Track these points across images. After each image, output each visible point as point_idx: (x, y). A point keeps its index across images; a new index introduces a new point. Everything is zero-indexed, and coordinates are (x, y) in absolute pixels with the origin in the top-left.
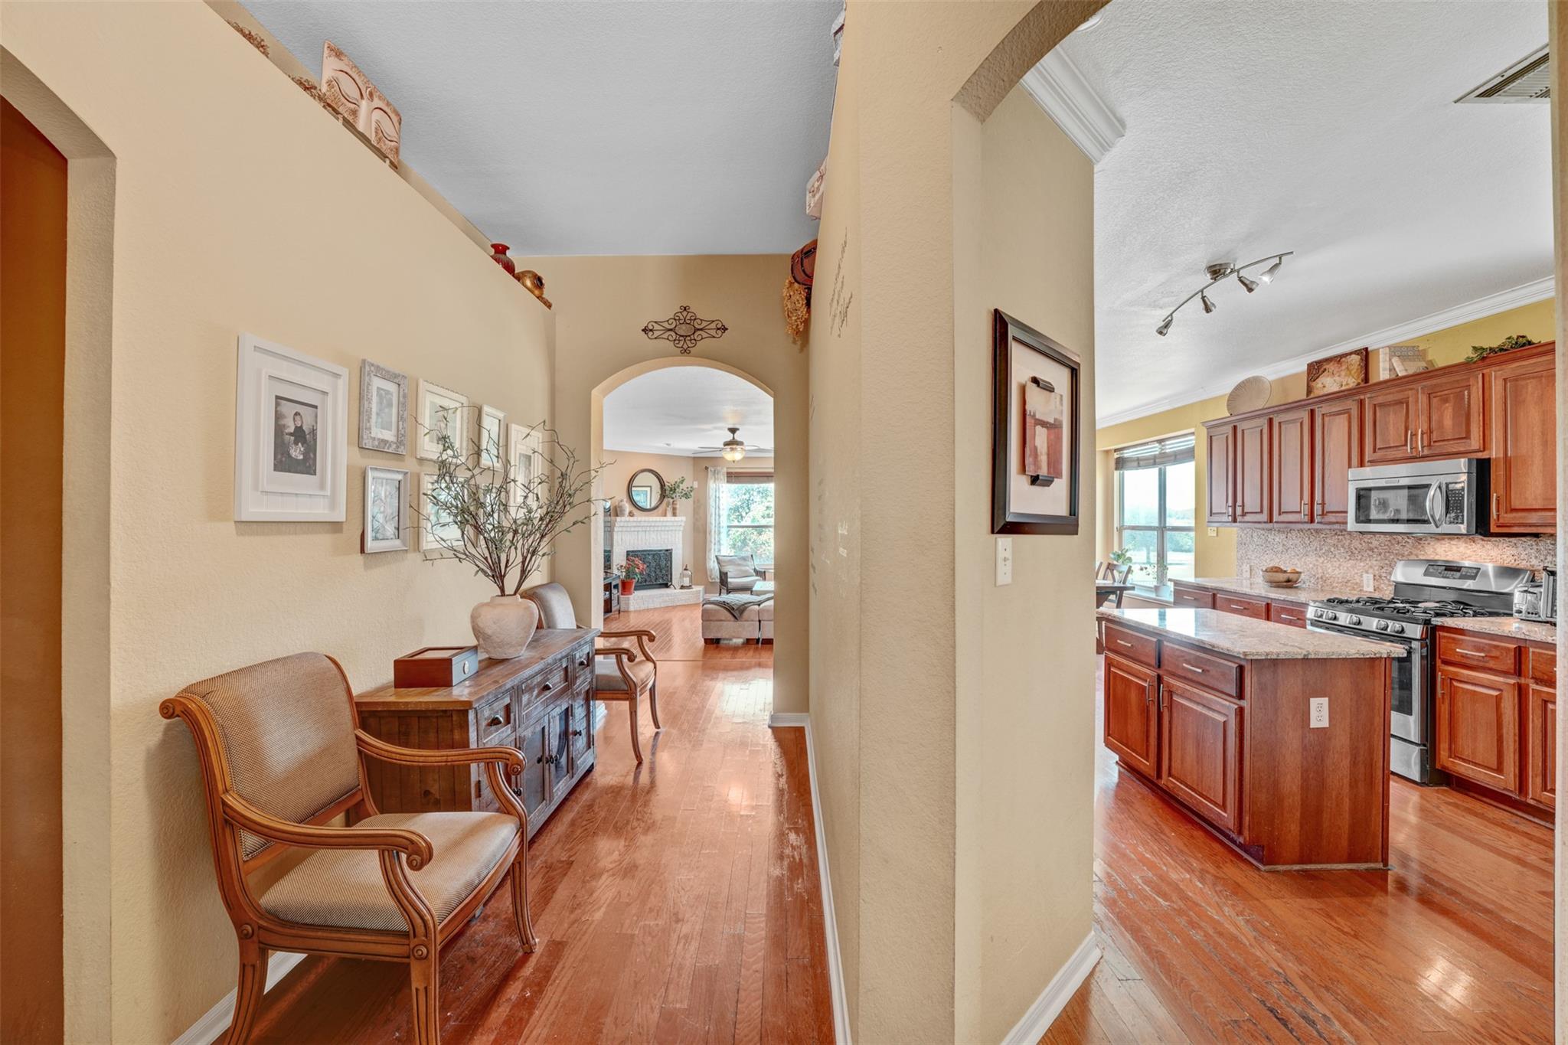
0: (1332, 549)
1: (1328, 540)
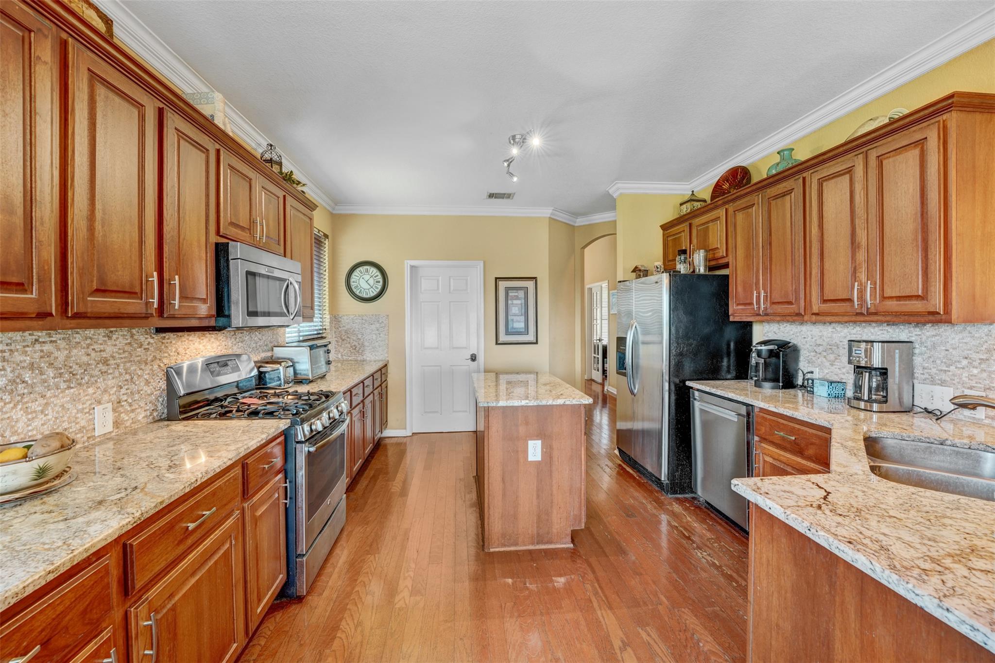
0: (27, 376)
1: (18, 357)
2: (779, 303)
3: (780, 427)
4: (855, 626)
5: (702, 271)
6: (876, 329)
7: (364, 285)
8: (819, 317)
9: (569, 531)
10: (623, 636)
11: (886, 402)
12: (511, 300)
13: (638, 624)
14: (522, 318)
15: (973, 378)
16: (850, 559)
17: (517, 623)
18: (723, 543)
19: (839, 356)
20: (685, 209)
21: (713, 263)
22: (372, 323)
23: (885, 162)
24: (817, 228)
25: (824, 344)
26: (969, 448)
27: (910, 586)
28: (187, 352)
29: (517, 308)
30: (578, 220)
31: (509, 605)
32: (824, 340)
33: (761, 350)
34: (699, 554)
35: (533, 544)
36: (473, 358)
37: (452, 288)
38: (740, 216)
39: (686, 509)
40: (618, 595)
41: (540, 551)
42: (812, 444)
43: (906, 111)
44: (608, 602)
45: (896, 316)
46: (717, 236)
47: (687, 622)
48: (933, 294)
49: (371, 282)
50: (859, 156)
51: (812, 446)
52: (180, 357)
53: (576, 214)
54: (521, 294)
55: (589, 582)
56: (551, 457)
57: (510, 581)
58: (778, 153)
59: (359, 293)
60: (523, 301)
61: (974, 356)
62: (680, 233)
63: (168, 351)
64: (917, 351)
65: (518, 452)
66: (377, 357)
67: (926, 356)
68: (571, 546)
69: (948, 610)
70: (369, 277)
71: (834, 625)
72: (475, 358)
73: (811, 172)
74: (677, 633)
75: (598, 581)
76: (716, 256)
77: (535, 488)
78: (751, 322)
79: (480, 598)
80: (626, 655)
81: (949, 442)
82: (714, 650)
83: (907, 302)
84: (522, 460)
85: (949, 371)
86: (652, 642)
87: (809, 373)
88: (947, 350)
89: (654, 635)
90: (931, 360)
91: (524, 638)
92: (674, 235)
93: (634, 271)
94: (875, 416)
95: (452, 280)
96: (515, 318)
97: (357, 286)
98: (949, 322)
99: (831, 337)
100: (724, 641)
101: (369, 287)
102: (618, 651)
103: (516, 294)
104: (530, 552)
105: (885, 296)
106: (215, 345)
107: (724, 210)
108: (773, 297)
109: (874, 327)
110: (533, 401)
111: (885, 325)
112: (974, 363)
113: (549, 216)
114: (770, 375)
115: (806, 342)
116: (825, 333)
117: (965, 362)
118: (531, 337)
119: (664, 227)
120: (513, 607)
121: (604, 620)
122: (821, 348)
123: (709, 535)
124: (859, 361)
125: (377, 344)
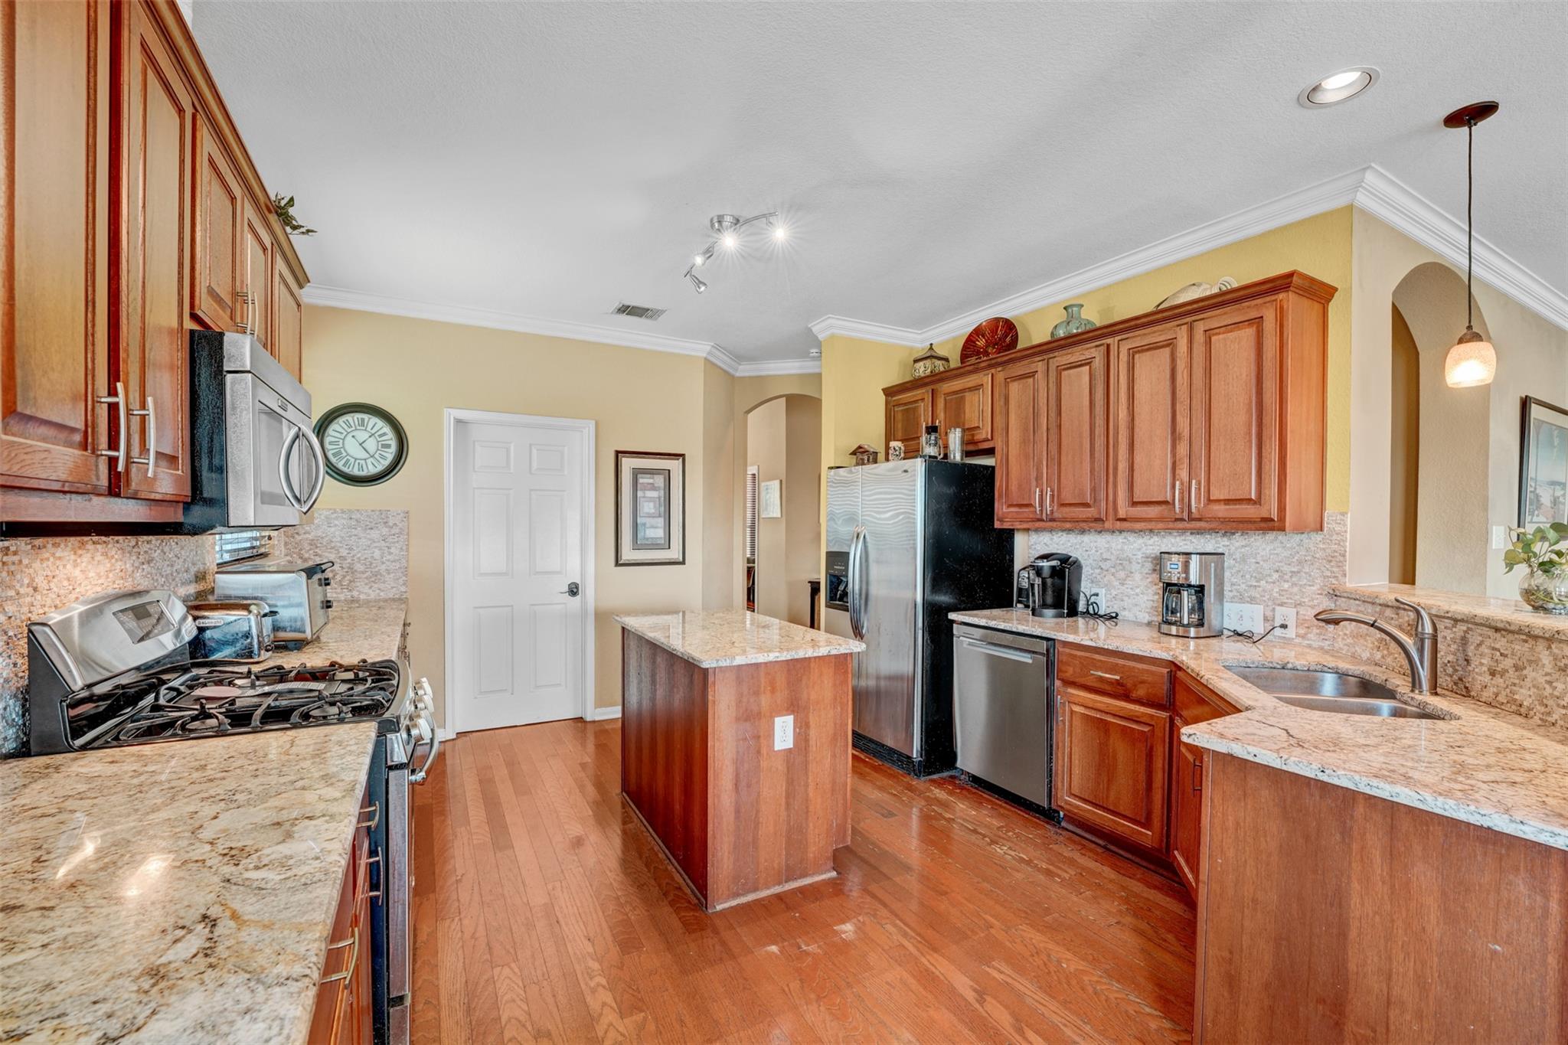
2: (1070, 505)
3: (1097, 665)
4: (1382, 871)
5: (958, 458)
6: (1178, 538)
7: (352, 448)
8: (1123, 524)
9: (830, 854)
10: (972, 983)
11: (1202, 625)
12: (641, 490)
13: (980, 962)
14: (660, 521)
15: (1284, 593)
16: (1388, 794)
17: (822, 1008)
18: (1017, 831)
19: (1132, 573)
20: (922, 369)
21: (971, 448)
22: (373, 525)
23: (1213, 339)
24: (1125, 411)
25: (1113, 558)
26: (1308, 670)
27: (1472, 808)
28: (52, 585)
29: (651, 505)
30: (741, 367)
31: (795, 985)
32: (1112, 553)
33: (1042, 567)
34: (998, 850)
35: (779, 883)
36: (573, 591)
37: (535, 465)
38: (1014, 387)
39: (951, 793)
40: (934, 929)
41: (793, 891)
42: (1142, 682)
43: (1235, 285)
44: (925, 941)
45: (1222, 522)
46: (978, 409)
47: (1034, 941)
48: (1267, 497)
49: (371, 445)
50: (1183, 327)
51: (1142, 685)
52: (39, 597)
53: (739, 358)
54: (659, 480)
55: (888, 921)
56: (807, 741)
57: (774, 948)
58: (1065, 308)
59: (344, 465)
60: (662, 492)
61: (1286, 568)
62: (916, 402)
63: (15, 583)
64: (1226, 564)
65: (758, 738)
66: (382, 594)
67: (1234, 571)
68: (834, 874)
69: (1522, 822)
70: (367, 435)
71: (1349, 877)
72: (577, 588)
73: (1119, 338)
74: (1031, 959)
75: (897, 916)
76: (975, 438)
77: (784, 794)
78: (1013, 530)
79: (744, 988)
80: (988, 1007)
81: (1290, 666)
82: (1081, 968)
83: (1237, 507)
84: (764, 751)
85: (1259, 587)
86: (1009, 980)
87: (1094, 595)
88: (1257, 563)
89: (1008, 970)
90: (1241, 574)
91: (845, 1029)
92: (905, 404)
93: (854, 453)
94: (1192, 643)
95: (534, 451)
96: (649, 521)
97: (339, 453)
98: (1282, 529)
99: (1122, 550)
100: (1086, 953)
101: (366, 456)
102: (977, 1006)
103: (651, 481)
104: (779, 897)
105: (1211, 498)
106: (102, 569)
107: (990, 376)
108: (1063, 496)
109: (1176, 536)
110: (785, 653)
111: (1189, 534)
112: (1285, 577)
113: (705, 355)
114: (1049, 600)
115: (1089, 556)
116: (1114, 545)
117: (1276, 576)
118: (674, 553)
119: (889, 392)
120: (802, 988)
121: (936, 968)
122: (1108, 564)
123: (996, 823)
124: (1170, 577)
125: (383, 567)
